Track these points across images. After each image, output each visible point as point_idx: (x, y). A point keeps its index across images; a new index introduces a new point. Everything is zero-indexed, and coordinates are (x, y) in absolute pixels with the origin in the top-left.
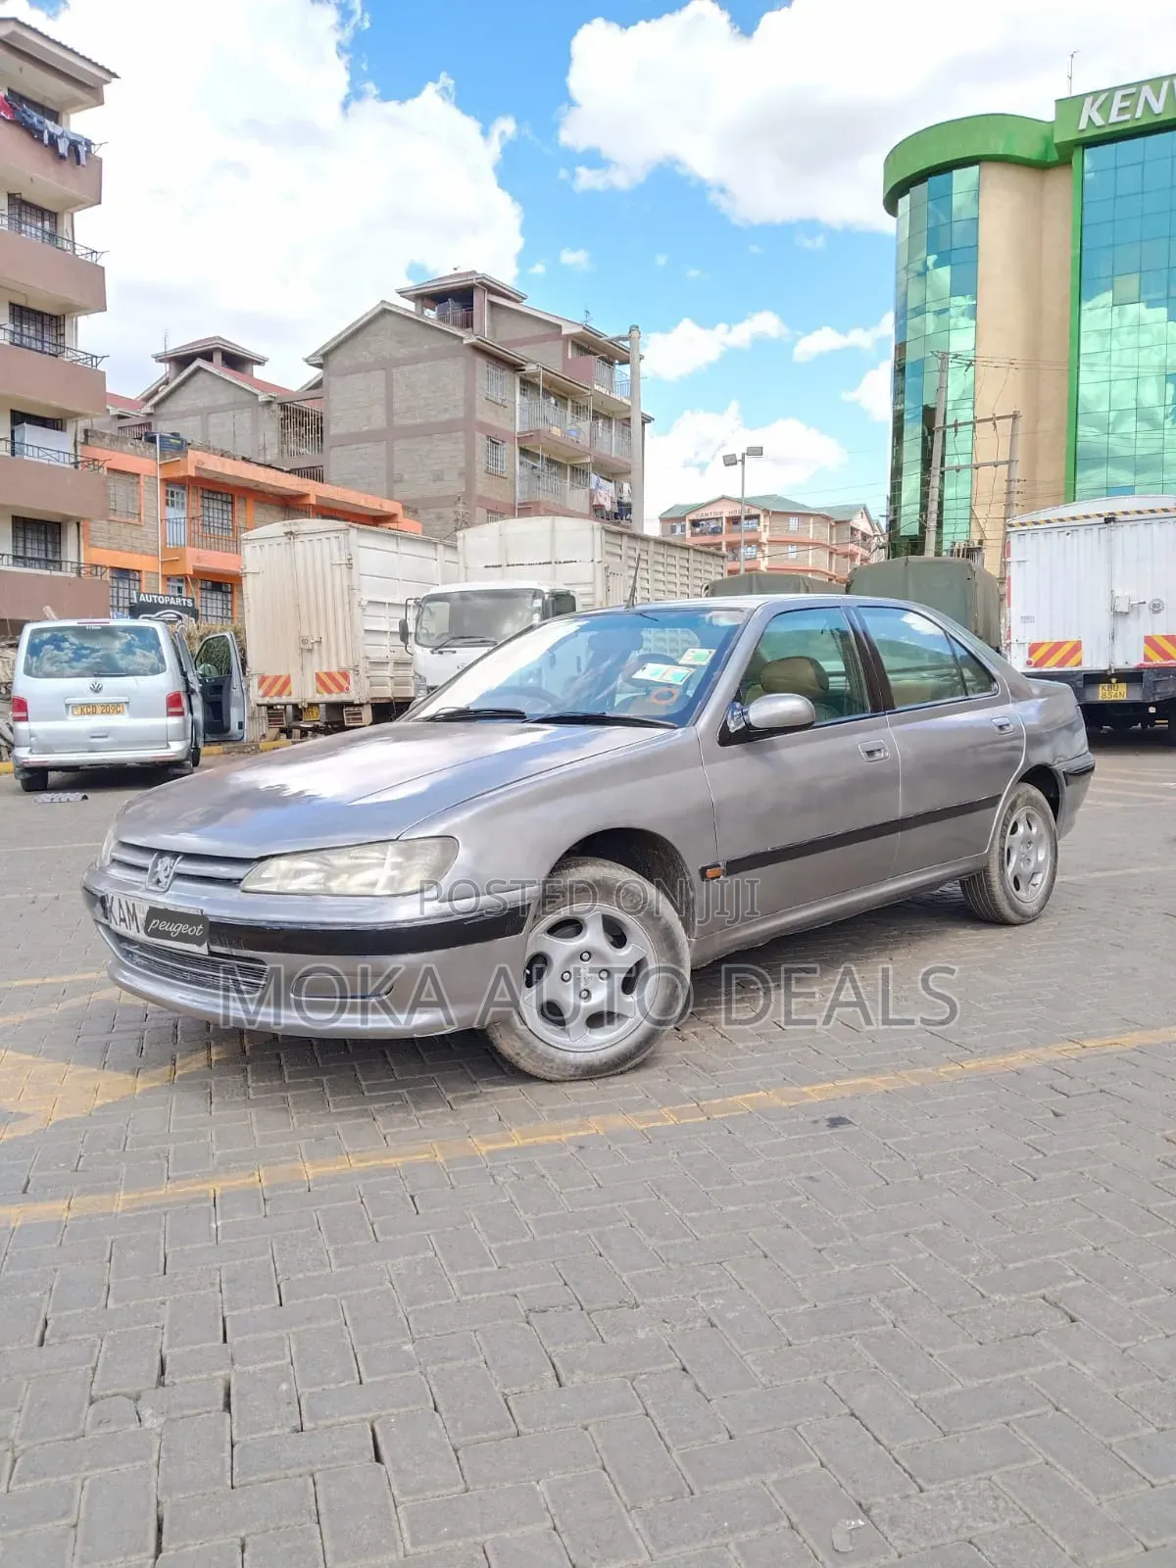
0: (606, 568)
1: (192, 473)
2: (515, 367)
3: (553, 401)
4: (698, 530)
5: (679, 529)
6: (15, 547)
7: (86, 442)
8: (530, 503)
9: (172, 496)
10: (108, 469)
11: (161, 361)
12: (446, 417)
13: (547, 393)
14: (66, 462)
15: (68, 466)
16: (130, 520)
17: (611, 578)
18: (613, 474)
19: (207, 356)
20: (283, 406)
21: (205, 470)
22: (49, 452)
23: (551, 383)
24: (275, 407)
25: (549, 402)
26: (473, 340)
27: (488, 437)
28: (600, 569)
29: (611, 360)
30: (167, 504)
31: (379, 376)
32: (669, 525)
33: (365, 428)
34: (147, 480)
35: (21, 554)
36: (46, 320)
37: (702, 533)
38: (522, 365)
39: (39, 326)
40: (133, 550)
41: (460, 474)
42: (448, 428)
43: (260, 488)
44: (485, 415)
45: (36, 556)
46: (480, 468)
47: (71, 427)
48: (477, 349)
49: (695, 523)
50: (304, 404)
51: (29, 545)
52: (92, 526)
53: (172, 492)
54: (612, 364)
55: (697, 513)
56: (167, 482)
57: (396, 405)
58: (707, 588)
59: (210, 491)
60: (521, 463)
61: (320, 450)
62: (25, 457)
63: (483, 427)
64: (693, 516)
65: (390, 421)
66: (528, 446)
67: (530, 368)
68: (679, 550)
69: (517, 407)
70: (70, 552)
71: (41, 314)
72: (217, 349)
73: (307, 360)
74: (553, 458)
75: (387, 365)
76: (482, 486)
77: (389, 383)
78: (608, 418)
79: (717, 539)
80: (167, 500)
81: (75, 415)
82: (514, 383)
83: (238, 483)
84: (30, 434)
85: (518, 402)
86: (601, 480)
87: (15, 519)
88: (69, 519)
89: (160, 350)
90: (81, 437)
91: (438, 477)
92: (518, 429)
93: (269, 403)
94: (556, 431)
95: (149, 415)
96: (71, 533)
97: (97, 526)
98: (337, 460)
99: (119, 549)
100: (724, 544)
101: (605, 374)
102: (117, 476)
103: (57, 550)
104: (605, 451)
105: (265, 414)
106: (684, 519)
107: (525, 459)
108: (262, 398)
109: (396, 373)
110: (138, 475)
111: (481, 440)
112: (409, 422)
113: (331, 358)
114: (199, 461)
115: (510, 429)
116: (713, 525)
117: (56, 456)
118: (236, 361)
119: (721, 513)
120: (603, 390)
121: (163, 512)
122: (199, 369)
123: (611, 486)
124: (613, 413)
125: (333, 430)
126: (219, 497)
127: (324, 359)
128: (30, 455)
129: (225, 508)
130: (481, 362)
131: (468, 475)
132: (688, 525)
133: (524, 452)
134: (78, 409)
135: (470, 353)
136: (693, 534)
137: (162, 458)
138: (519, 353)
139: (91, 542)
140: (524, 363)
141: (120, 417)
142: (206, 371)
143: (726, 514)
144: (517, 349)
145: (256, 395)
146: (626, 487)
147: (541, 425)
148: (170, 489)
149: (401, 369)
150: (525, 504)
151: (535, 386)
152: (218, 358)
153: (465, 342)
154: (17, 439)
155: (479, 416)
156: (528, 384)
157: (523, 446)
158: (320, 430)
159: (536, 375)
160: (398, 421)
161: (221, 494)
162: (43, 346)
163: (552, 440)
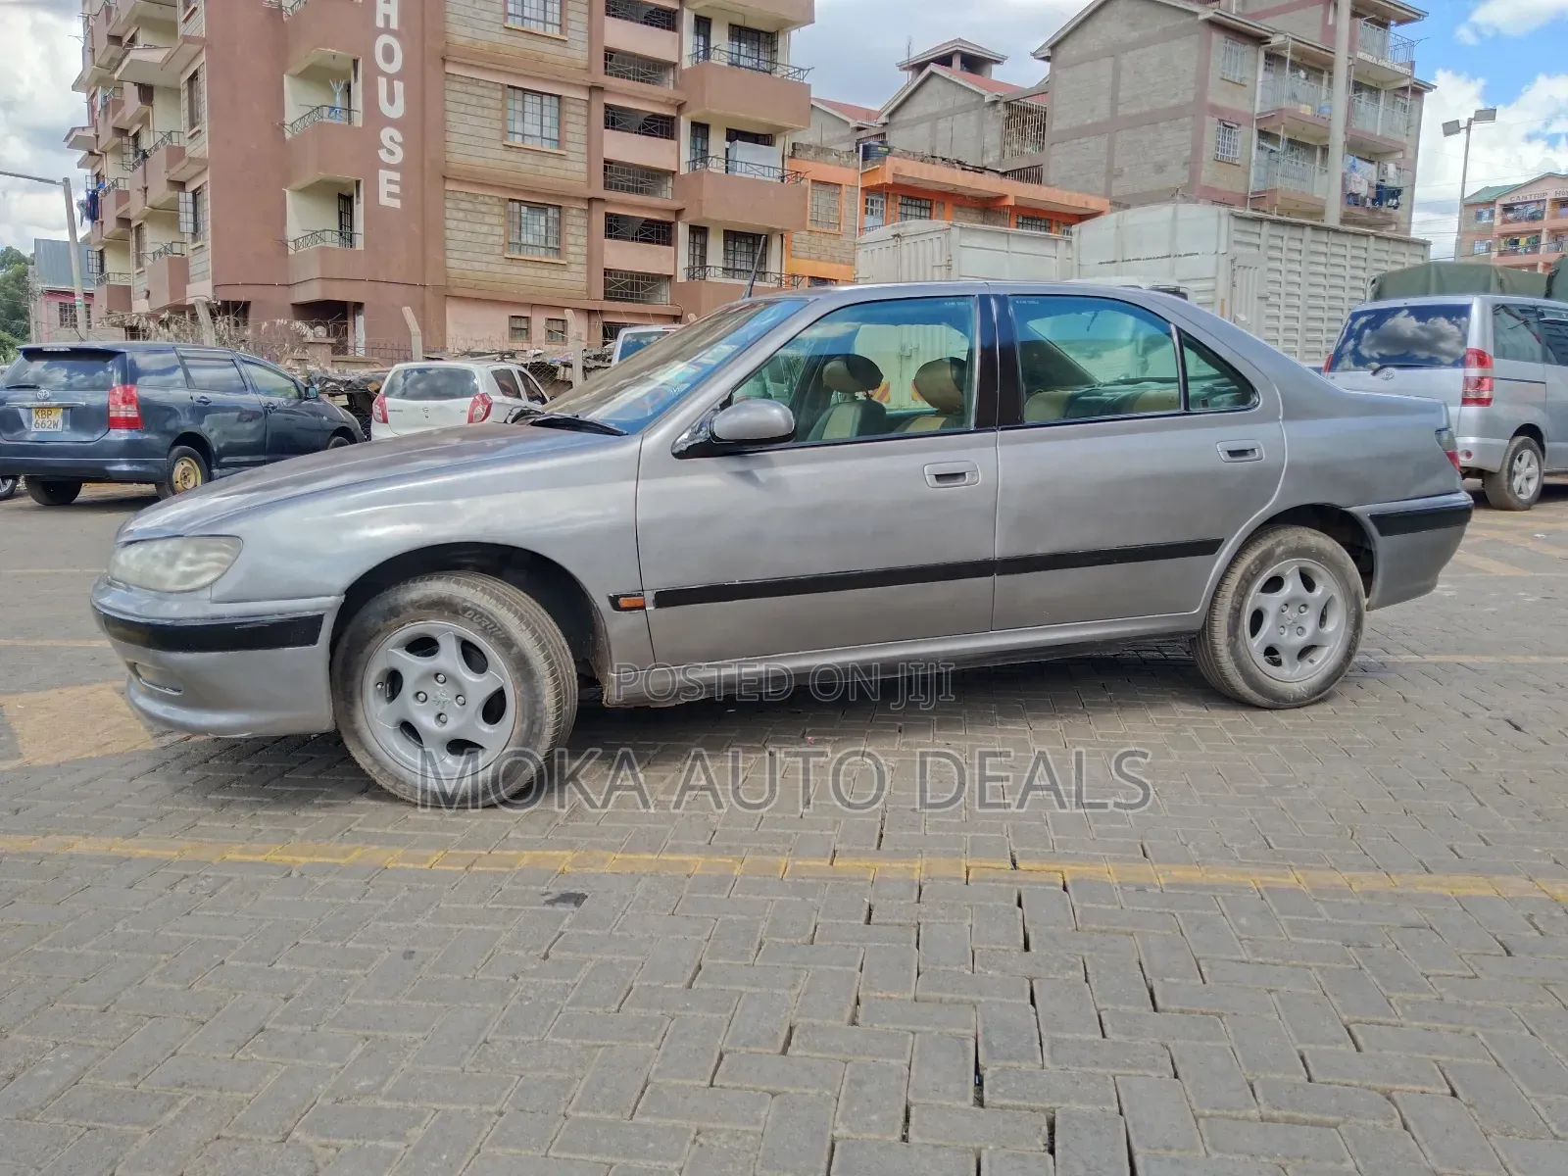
0: (1233, 261)
1: (889, 180)
2: (1259, 40)
3: (1303, 74)
4: (1510, 215)
5: (1486, 214)
6: (726, 259)
7: (793, 156)
8: (1265, 192)
9: (872, 204)
10: (813, 181)
11: (905, 69)
12: (1174, 102)
13: (1295, 67)
14: (773, 177)
15: (774, 180)
16: (831, 231)
17: (1239, 272)
18: (1376, 154)
19: (945, 60)
20: (1008, 104)
21: (903, 177)
22: (755, 167)
23: (1303, 54)
24: (1000, 106)
25: (1299, 77)
26: (1210, 14)
27: (1220, 120)
28: (1224, 261)
29: (1385, 21)
30: (866, 213)
31: (1106, 65)
32: (1472, 212)
33: (1089, 121)
34: (849, 189)
35: (730, 266)
36: (763, 36)
37: (1517, 220)
38: (1268, 37)
39: (755, 47)
40: (832, 260)
41: (1185, 164)
42: (1174, 114)
43: (959, 191)
44: (1219, 97)
45: (744, 268)
46: (1208, 154)
47: (779, 142)
48: (1213, 24)
49: (1508, 208)
50: (1028, 101)
51: (738, 258)
52: (795, 237)
53: (872, 201)
54: (1384, 25)
55: (1512, 195)
56: (867, 190)
57: (1122, 94)
58: (1374, 282)
59: (908, 198)
60: (1260, 148)
61: (1042, 148)
62: (737, 174)
63: (1214, 110)
64: (1507, 201)
65: (1114, 110)
66: (1269, 127)
67: (1276, 40)
68: (1351, 236)
69: (1259, 85)
70: (773, 265)
71: (758, 32)
72: (957, 52)
73: (1034, 54)
74: (1299, 139)
75: (1115, 51)
76: (1208, 174)
77: (1117, 72)
78: (1374, 91)
79: (1535, 226)
80: (867, 209)
81: (782, 130)
82: (1257, 59)
83: (936, 187)
84: (743, 150)
85: (1260, 79)
86: (1358, 161)
87: (726, 232)
88: (773, 231)
89: (904, 58)
90: (788, 151)
91: (1160, 168)
92: (1257, 110)
93: (995, 103)
94: (1306, 110)
95: (885, 124)
96: (776, 243)
97: (799, 238)
98: (1058, 160)
99: (819, 259)
100: (1545, 231)
101: (1377, 38)
102: (820, 187)
103: (763, 262)
104: (1369, 127)
105: (990, 114)
106: (1493, 203)
107: (1263, 144)
108: (987, 99)
109: (1126, 60)
110: (840, 185)
111: (1211, 124)
112: (1134, 111)
113: (1058, 49)
114: (897, 168)
115: (1250, 111)
116: (1532, 209)
117: (761, 170)
118: (974, 63)
119: (1545, 194)
120: (1369, 58)
121: (862, 221)
122: (932, 74)
123: (1373, 168)
124: (1382, 83)
125: (1055, 126)
126: (918, 203)
127: (1052, 52)
128: (740, 171)
129: (923, 214)
130: (1217, 38)
131: (1193, 163)
132: (1498, 210)
133: (1264, 134)
134: (786, 124)
135: (1205, 29)
136: (1505, 222)
137: (864, 167)
138: (1261, 26)
139: (793, 253)
140: (1269, 35)
141: (859, 129)
142: (938, 75)
143: (1551, 195)
144: (1264, 22)
145: (983, 96)
146: (1391, 168)
147: (1285, 104)
148: (870, 198)
149: (1130, 53)
150: (1258, 193)
151: (1281, 59)
152: (957, 62)
153: (1201, 17)
154: (730, 157)
155: (1210, 99)
156: (1273, 58)
157: (1262, 127)
158: (1042, 128)
159: (1284, 47)
160: (1122, 110)
161: (919, 199)
162: (758, 64)
163: (1297, 118)
